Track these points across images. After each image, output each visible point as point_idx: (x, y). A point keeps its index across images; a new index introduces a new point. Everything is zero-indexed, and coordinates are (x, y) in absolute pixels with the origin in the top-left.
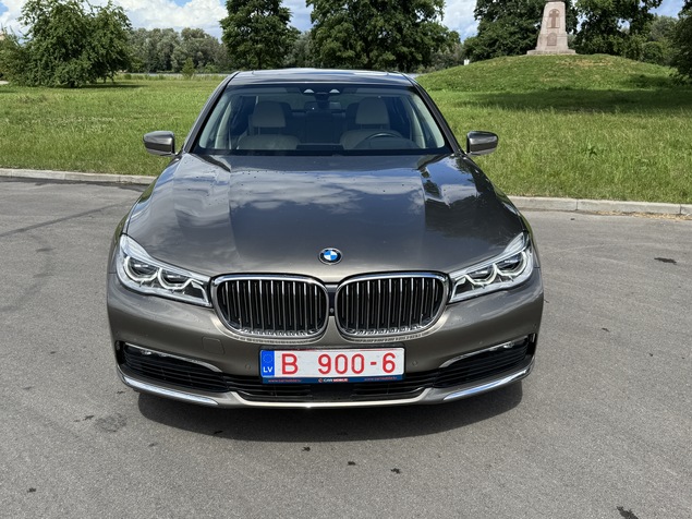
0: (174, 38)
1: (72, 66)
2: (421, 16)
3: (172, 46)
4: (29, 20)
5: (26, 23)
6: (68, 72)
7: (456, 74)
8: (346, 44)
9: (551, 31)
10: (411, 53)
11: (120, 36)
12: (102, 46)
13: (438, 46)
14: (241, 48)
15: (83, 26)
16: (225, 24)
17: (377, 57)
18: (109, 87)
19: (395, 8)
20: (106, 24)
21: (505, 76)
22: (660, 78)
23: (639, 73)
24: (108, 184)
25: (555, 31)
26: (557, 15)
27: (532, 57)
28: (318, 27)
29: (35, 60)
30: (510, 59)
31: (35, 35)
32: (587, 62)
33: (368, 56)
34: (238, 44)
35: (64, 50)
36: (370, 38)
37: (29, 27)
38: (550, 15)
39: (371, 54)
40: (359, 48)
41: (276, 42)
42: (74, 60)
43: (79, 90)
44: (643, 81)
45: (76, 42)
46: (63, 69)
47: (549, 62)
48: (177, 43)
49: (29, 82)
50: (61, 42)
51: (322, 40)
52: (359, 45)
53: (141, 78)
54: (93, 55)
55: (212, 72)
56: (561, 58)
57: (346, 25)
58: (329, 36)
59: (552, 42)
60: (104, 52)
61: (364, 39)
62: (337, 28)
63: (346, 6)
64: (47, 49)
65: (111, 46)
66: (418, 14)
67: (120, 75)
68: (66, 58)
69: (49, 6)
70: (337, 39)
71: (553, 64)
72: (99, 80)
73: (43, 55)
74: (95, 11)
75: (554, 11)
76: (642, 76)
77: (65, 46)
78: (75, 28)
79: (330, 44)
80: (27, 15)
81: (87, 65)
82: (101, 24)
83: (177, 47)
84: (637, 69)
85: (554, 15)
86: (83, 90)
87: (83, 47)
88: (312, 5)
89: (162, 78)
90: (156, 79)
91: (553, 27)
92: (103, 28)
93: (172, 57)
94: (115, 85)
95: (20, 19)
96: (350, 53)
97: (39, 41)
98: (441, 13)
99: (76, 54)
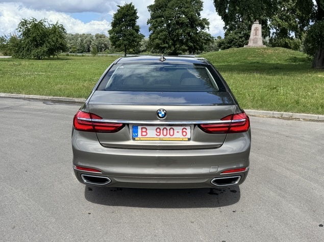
0: (91, 38)
1: (39, 50)
2: (199, 29)
3: (91, 41)
4: (21, 30)
5: (20, 31)
6: (37, 53)
7: (211, 56)
8: (164, 42)
9: (255, 37)
10: (194, 46)
11: (61, 37)
12: (53, 41)
13: (207, 42)
14: (118, 43)
15: (44, 33)
16: (110, 32)
17: (179, 47)
18: (56, 59)
19: (187, 25)
20: (55, 32)
21: (233, 57)
22: (303, 58)
23: (294, 56)
24: (20, 98)
25: (257, 37)
26: (258, 30)
27: (245, 48)
28: (152, 34)
29: (23, 47)
30: (236, 49)
31: (23, 36)
32: (271, 51)
33: (174, 47)
34: (116, 41)
35: (36, 43)
36: (175, 39)
37: (21, 32)
38: (255, 30)
39: (176, 46)
40: (170, 44)
41: (133, 41)
42: (40, 47)
43: (41, 61)
44: (295, 59)
45: (41, 40)
46: (35, 51)
47: (253, 50)
48: (93, 40)
49: (20, 57)
50: (34, 40)
51: (154, 39)
52: (171, 42)
53: (73, 56)
54: (48, 45)
55: (108, 53)
56: (258, 49)
57: (165, 33)
58: (157, 38)
59: (255, 41)
60: (54, 44)
61: (173, 40)
62: (160, 34)
63: (165, 25)
64: (28, 43)
65: (57, 41)
66: (198, 29)
67: (62, 54)
68: (37, 46)
69: (30, 24)
70: (160, 39)
71: (255, 52)
72: (51, 56)
73: (27, 45)
74: (51, 26)
75: (256, 28)
76: (295, 57)
77: (36, 41)
78: (41, 33)
79: (157, 41)
80: (20, 28)
81: (46, 49)
82: (53, 32)
83: (93, 42)
84: (293, 54)
85: (256, 29)
86: (43, 61)
87: (44, 41)
88: (150, 24)
89: (83, 56)
90: (80, 56)
91: (256, 35)
92: (53, 33)
93: (91, 46)
94: (58, 59)
95: (17, 29)
96: (166, 45)
97: (25, 39)
98: (208, 28)
99: (41, 45)
